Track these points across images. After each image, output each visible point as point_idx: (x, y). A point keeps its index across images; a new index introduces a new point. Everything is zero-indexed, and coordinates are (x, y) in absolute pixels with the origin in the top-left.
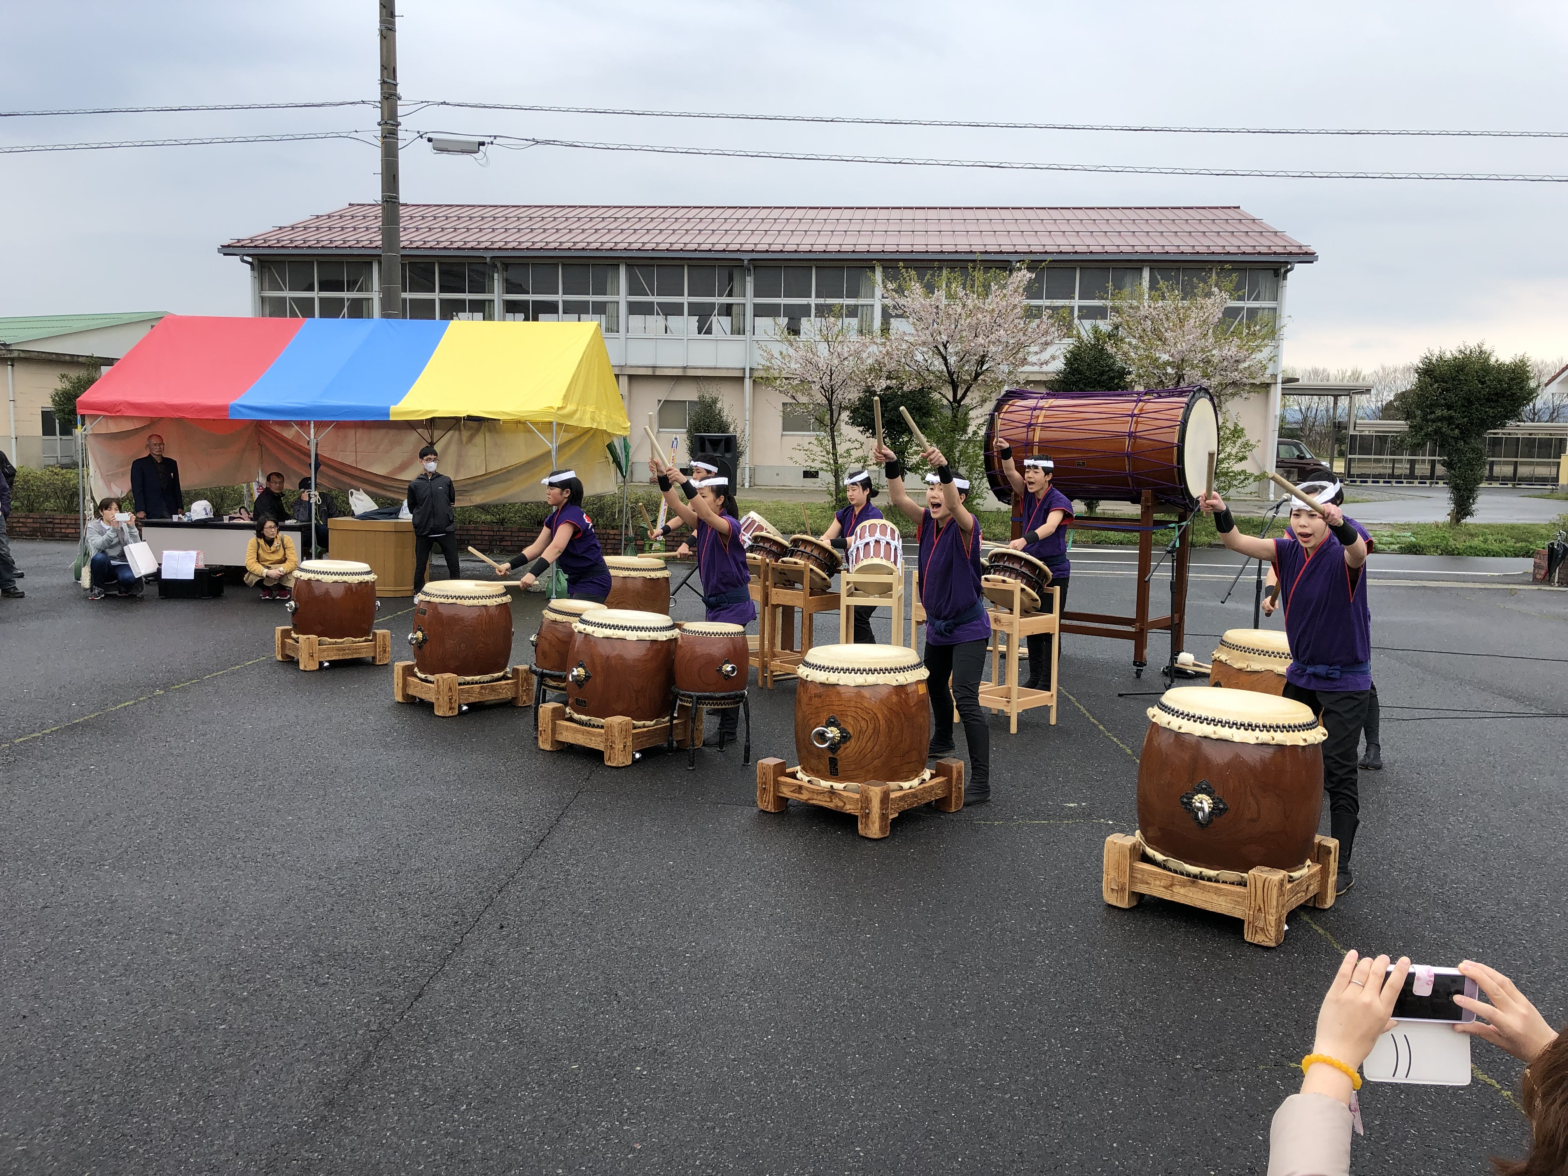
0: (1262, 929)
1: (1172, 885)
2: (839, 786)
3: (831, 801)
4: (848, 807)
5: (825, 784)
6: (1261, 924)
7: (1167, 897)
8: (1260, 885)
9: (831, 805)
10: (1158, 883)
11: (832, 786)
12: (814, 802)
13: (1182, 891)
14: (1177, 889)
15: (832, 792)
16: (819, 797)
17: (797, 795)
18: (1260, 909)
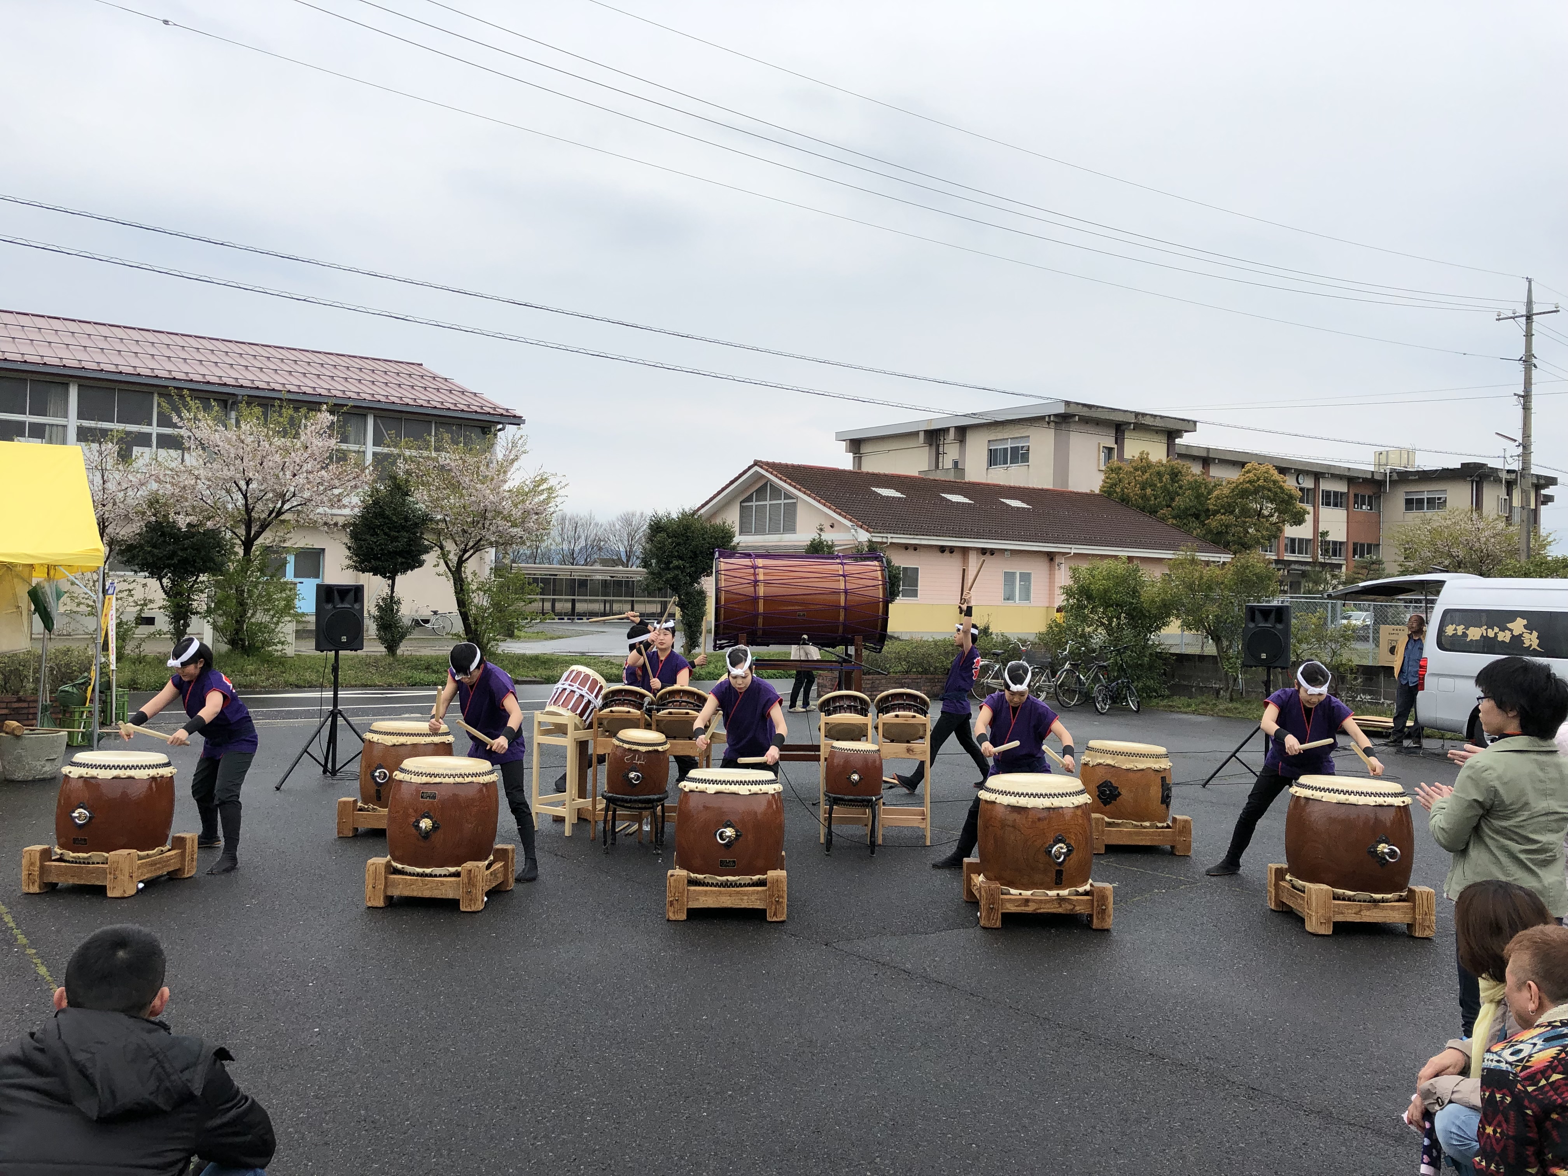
0: (1428, 927)
1: (1360, 911)
2: (1064, 893)
3: (1061, 906)
4: (1077, 908)
5: (1052, 893)
6: (1427, 923)
7: (1357, 919)
8: (1425, 897)
9: (1060, 910)
10: (1350, 911)
11: (1058, 895)
12: (1042, 911)
13: (1368, 913)
14: (1364, 913)
15: (1060, 900)
16: (1048, 906)
17: (1023, 908)
18: (1426, 914)
